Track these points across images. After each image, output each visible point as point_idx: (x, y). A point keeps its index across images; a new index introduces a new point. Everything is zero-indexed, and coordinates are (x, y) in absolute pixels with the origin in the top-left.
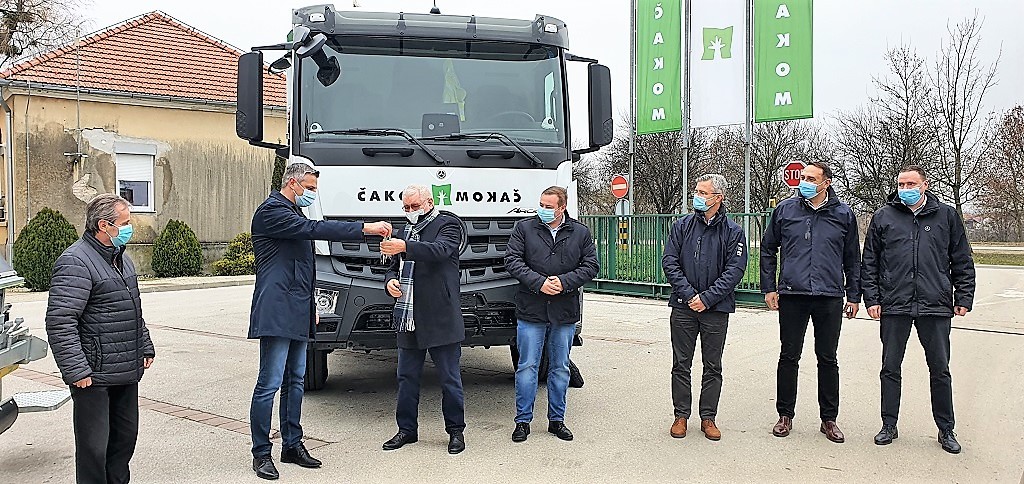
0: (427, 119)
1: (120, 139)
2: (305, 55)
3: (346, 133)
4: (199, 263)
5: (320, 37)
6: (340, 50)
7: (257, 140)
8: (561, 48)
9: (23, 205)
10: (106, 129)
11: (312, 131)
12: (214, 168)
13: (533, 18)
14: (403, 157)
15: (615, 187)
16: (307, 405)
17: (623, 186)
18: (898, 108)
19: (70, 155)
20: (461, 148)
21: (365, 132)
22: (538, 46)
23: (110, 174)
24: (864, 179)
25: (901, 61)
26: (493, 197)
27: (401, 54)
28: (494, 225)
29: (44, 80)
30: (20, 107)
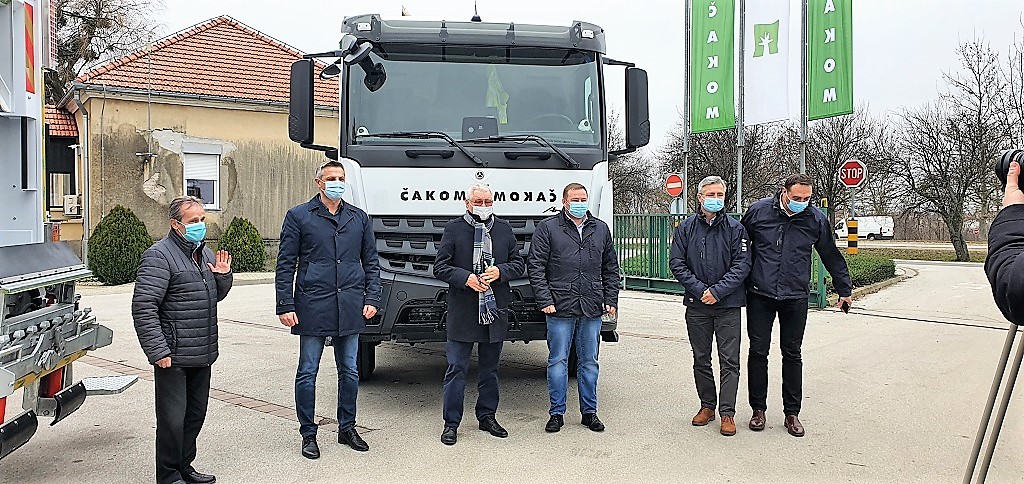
0: (467, 122)
1: (188, 140)
2: (353, 62)
3: (390, 136)
4: (262, 260)
5: (366, 46)
6: (386, 57)
7: (308, 143)
8: (598, 53)
9: (98, 203)
10: (174, 129)
11: (359, 134)
12: (274, 169)
13: (570, 24)
14: (444, 159)
15: (670, 186)
17: (678, 185)
19: (140, 155)
20: (499, 150)
21: (408, 135)
22: (574, 51)
23: (178, 173)
25: (974, 56)
26: (529, 196)
27: (444, 60)
28: (530, 224)
29: (118, 83)
30: (96, 109)
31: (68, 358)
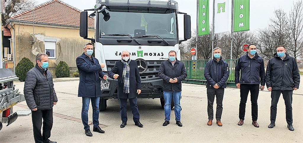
0: (136, 31)
1: (46, 37)
2: (100, 12)
3: (112, 35)
4: (69, 74)
5: (104, 7)
6: (110, 11)
7: (86, 37)
8: (176, 10)
9: (18, 56)
10: (42, 34)
11: (102, 35)
12: (73, 45)
14: (129, 42)
15: (192, 52)
16: (101, 115)
17: (194, 51)
18: (278, 28)
19: (31, 42)
20: (146, 40)
22: (169, 9)
23: (43, 47)
24: (267, 49)
25: (279, 13)
26: (155, 54)
27: (128, 12)
28: (155, 63)
29: (24, 20)
30: (17, 28)
31: (12, 105)
